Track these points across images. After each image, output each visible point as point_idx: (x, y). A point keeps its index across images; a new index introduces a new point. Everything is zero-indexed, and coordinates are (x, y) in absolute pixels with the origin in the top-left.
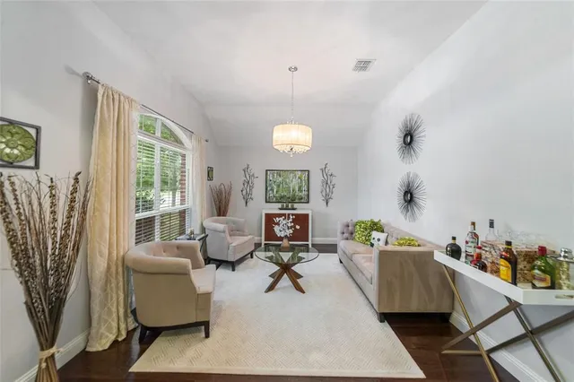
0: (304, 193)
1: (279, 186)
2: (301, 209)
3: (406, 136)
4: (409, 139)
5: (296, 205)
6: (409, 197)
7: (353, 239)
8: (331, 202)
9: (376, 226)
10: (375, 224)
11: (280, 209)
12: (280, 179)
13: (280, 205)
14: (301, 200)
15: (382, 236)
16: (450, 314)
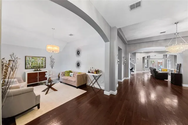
0: (44, 65)
1: (32, 62)
2: (43, 70)
3: (78, 52)
4: (78, 53)
5: (41, 69)
6: (78, 65)
7: (65, 76)
8: (53, 67)
9: (71, 72)
10: (71, 71)
11: (34, 71)
12: (33, 60)
13: (34, 70)
14: (42, 67)
15: (73, 74)
16: (86, 84)
